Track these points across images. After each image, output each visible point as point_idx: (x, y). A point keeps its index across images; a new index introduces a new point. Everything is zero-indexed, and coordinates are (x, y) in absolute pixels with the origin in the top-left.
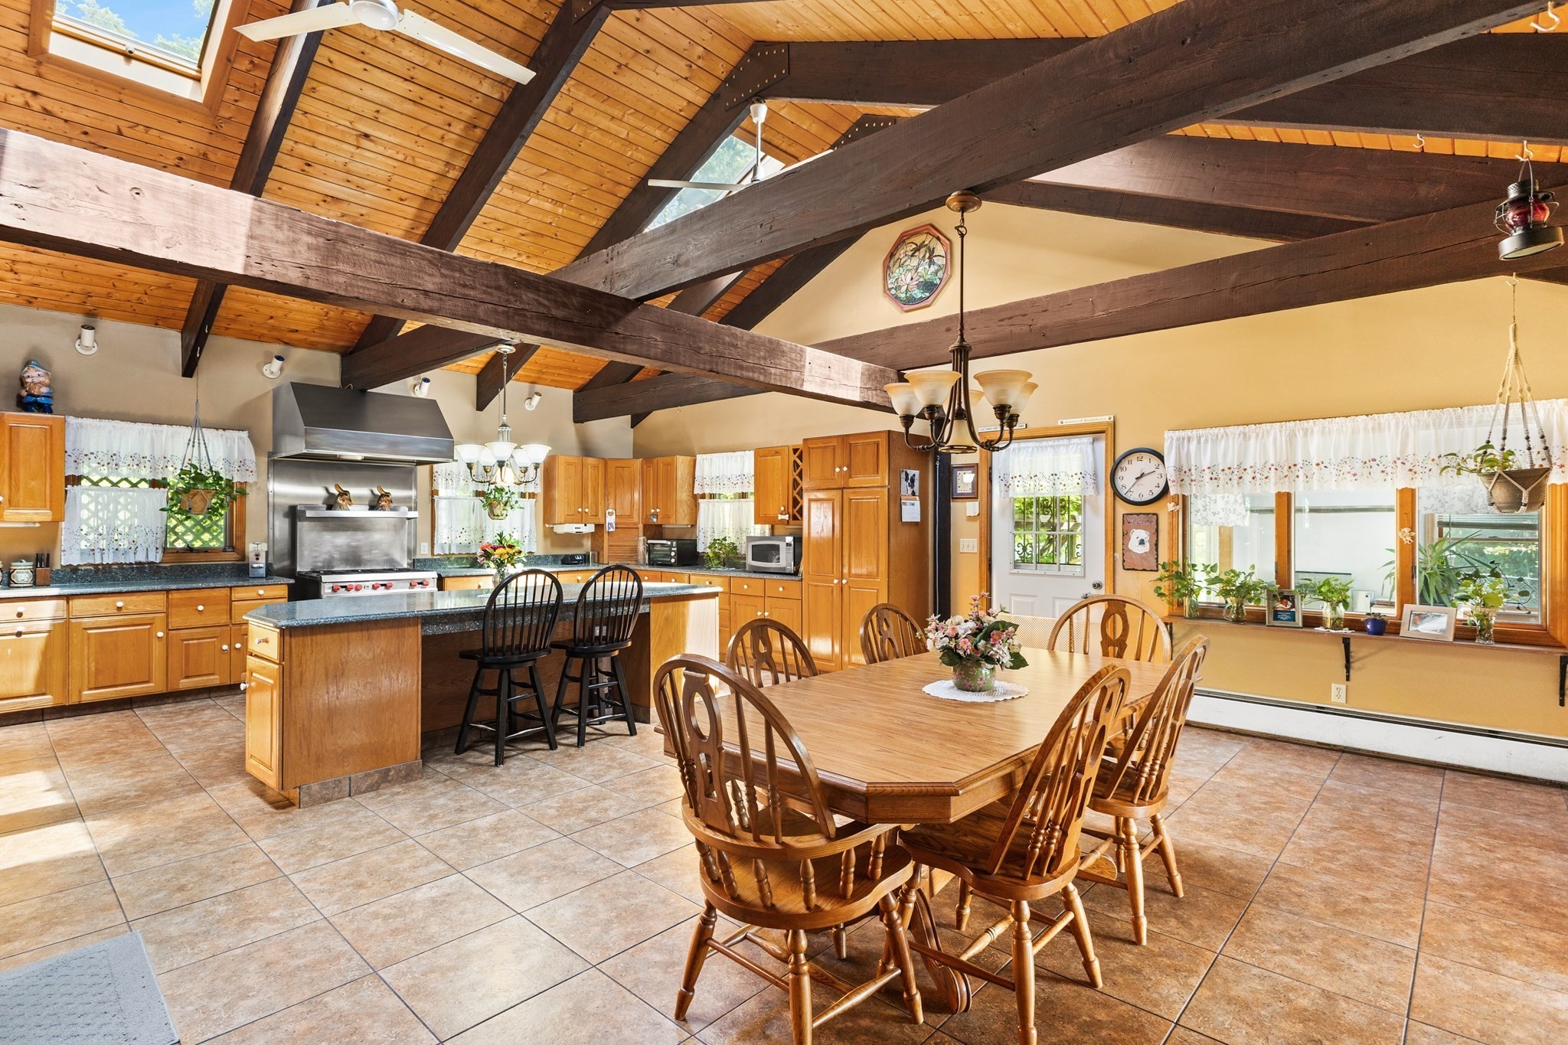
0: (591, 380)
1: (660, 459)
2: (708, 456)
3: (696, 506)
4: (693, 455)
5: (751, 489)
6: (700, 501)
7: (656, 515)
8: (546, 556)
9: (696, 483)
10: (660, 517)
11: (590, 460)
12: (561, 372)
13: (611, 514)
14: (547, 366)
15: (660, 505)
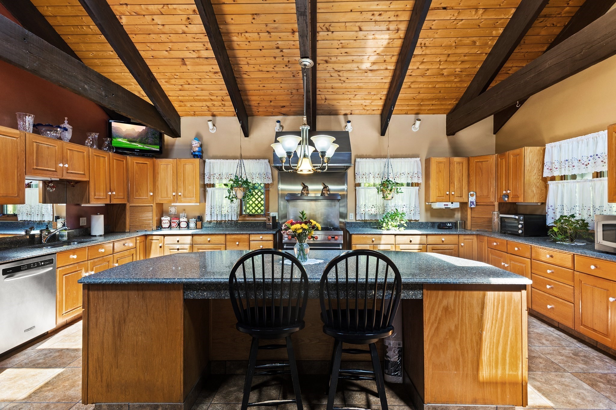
0: (457, 104)
1: (511, 152)
2: (558, 143)
3: (546, 187)
4: (542, 144)
5: (605, 169)
6: (549, 182)
7: (507, 195)
8: (427, 223)
9: (545, 168)
10: (511, 196)
11: (457, 159)
12: (434, 102)
13: (472, 195)
14: (422, 100)
15: (511, 188)
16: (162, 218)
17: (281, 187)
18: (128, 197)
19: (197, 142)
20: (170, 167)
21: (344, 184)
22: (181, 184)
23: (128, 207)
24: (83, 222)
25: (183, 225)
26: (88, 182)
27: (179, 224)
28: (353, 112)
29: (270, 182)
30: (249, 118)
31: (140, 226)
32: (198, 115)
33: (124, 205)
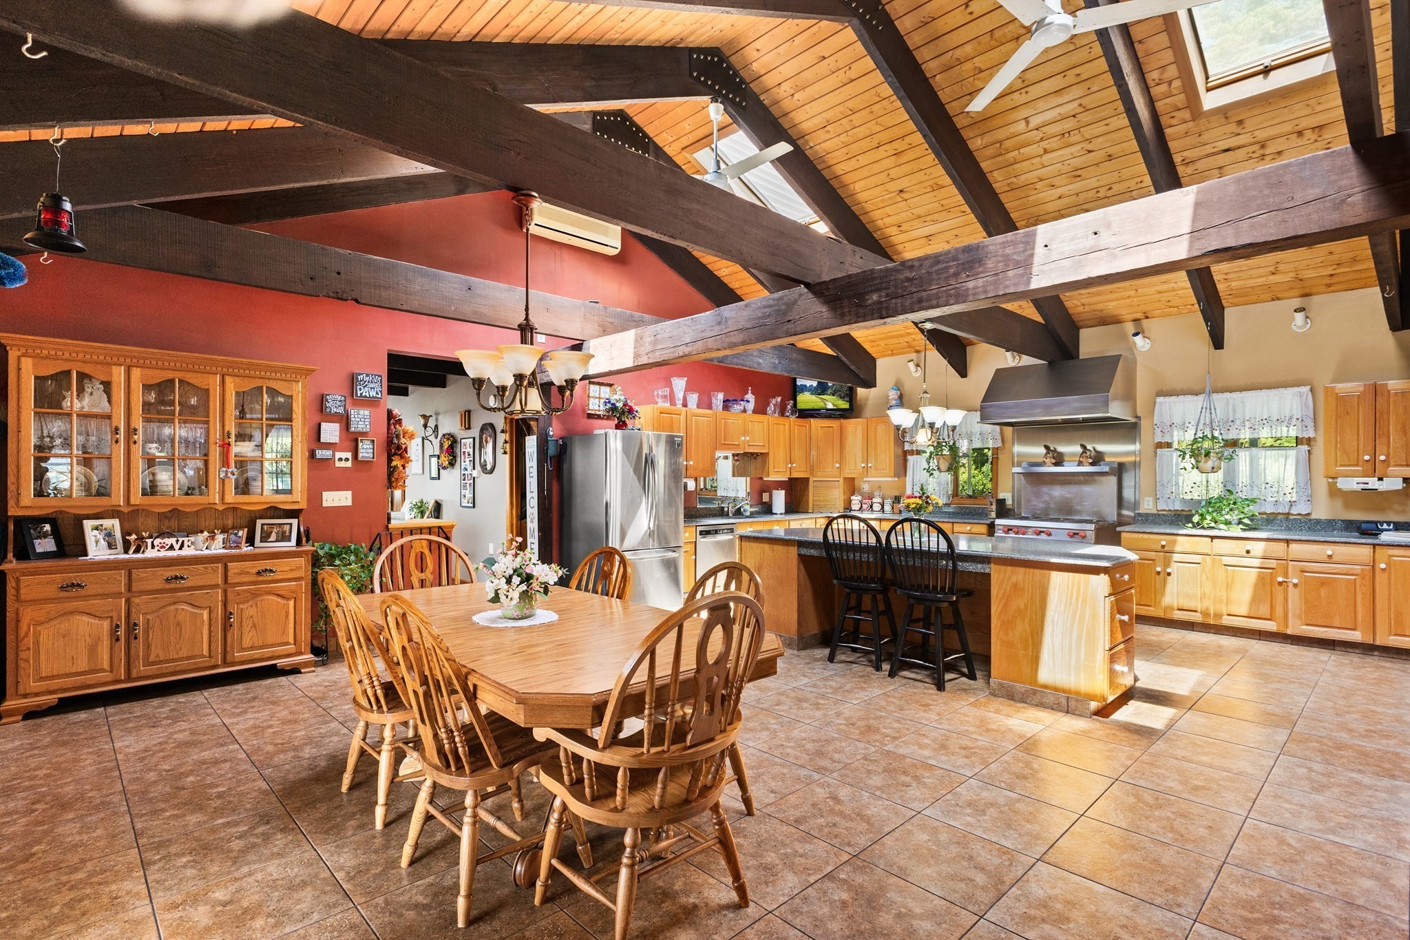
16: (852, 498)
17: (1018, 449)
18: (812, 470)
19: (894, 392)
20: (859, 429)
21: (1133, 441)
22: (871, 451)
23: (811, 482)
24: (766, 497)
25: (877, 507)
26: (766, 454)
27: (871, 507)
28: (1149, 315)
29: (999, 444)
30: (968, 348)
31: (825, 506)
32: (897, 354)
33: (808, 479)
